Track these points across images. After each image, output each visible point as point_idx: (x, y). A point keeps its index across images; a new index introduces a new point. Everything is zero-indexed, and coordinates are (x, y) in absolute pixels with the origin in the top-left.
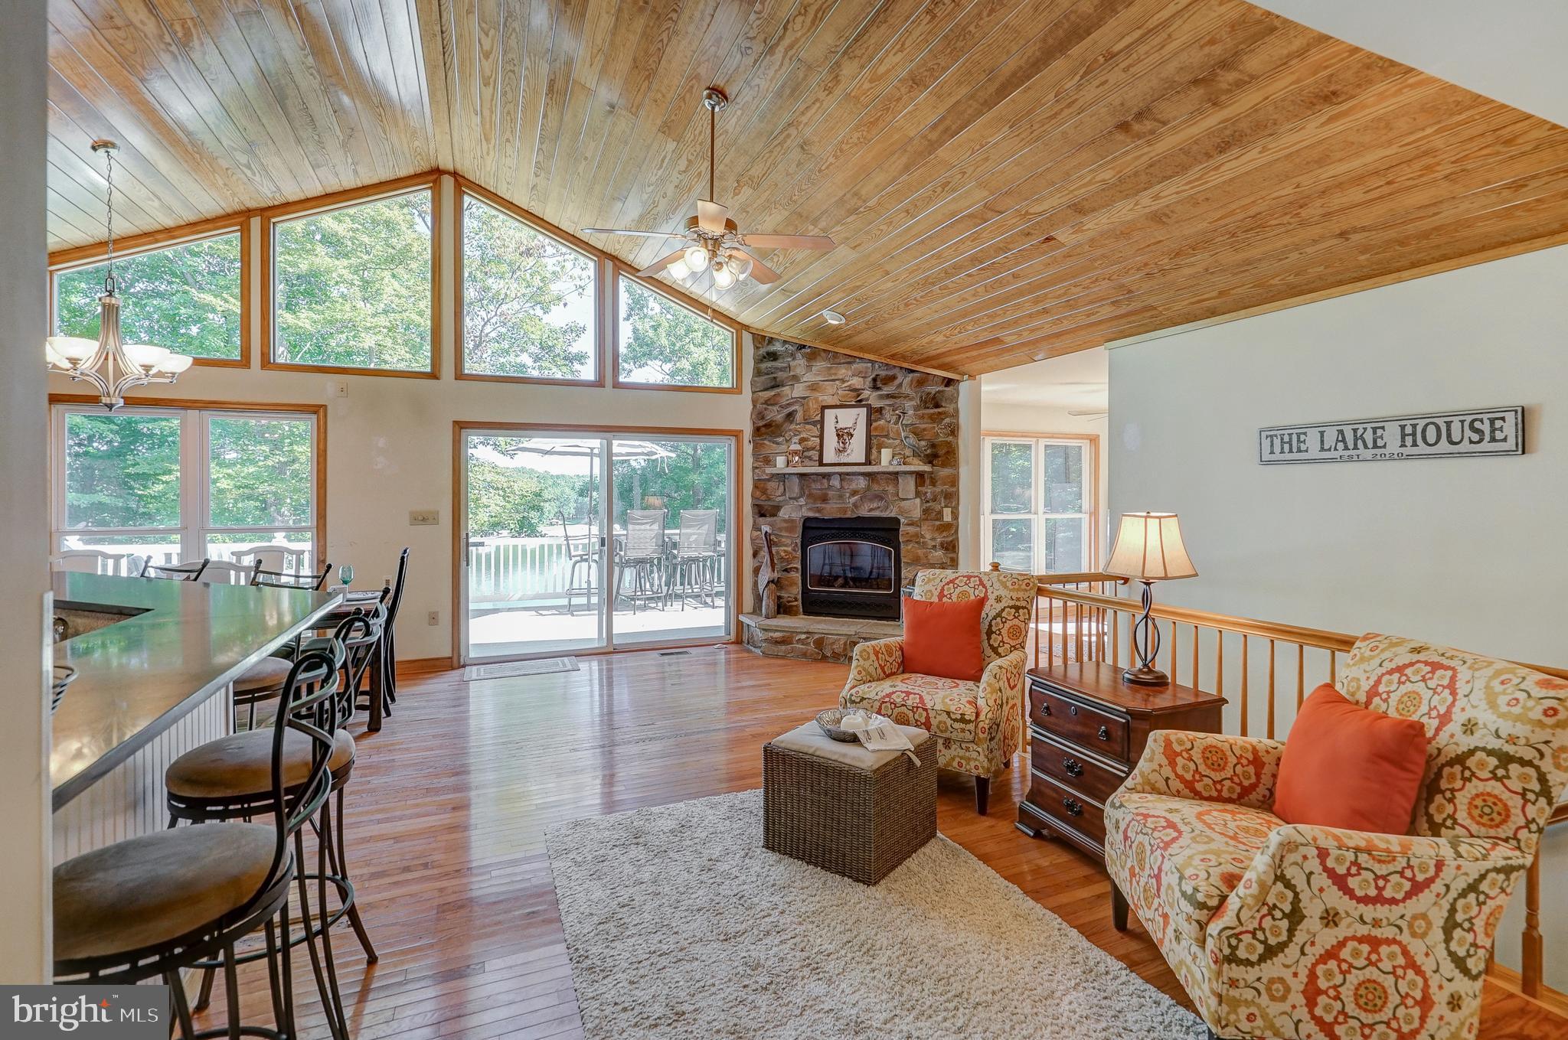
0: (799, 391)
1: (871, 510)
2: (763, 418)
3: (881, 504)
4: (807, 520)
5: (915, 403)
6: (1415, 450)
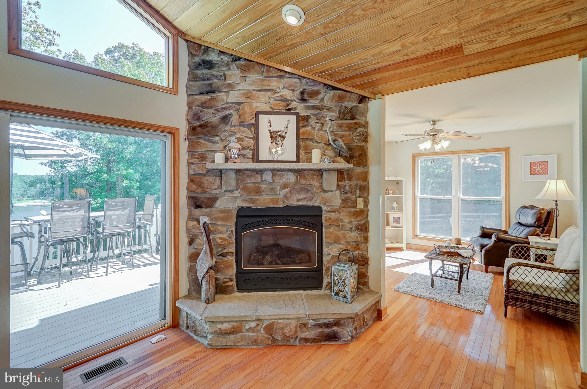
0: (234, 97)
1: (299, 200)
2: (199, 119)
3: (308, 195)
4: (241, 210)
5: (335, 114)
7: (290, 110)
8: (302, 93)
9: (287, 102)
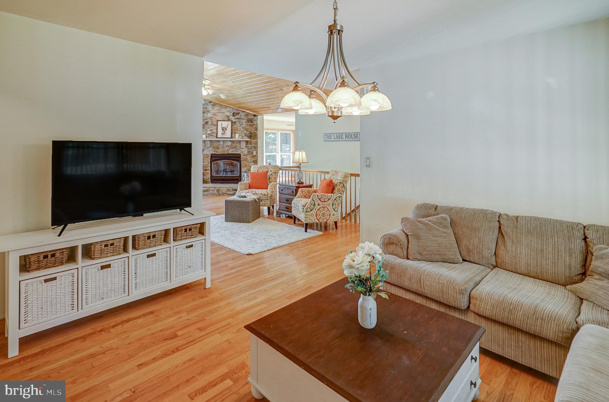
0: (209, 115)
1: (232, 151)
3: (236, 150)
4: (212, 154)
5: (246, 121)
6: (346, 139)
7: (229, 119)
8: (233, 113)
9: (228, 117)
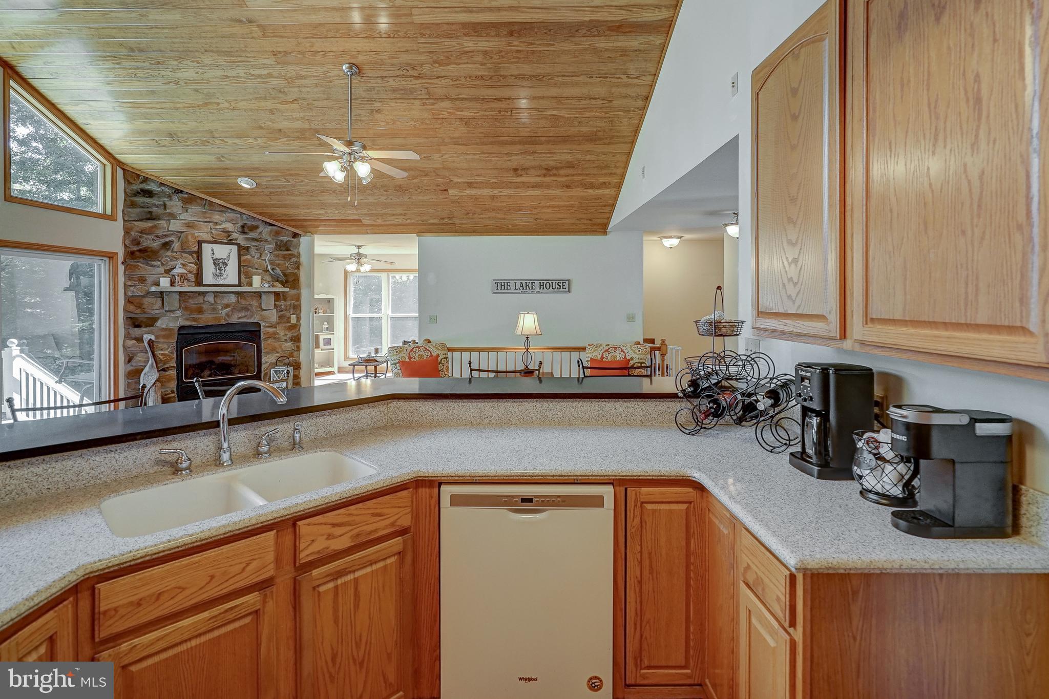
0: (175, 226)
1: (240, 318)
2: (138, 244)
3: (248, 313)
4: (182, 328)
5: (273, 246)
6: (543, 291)
7: (231, 240)
8: (243, 227)
9: (228, 233)
